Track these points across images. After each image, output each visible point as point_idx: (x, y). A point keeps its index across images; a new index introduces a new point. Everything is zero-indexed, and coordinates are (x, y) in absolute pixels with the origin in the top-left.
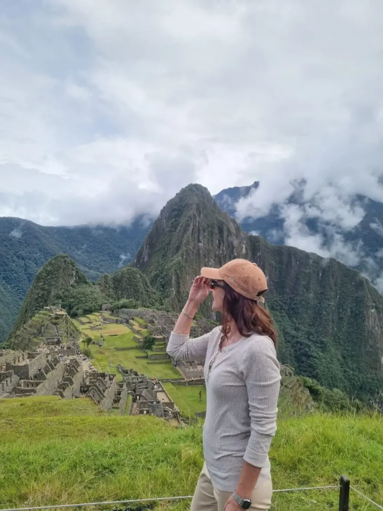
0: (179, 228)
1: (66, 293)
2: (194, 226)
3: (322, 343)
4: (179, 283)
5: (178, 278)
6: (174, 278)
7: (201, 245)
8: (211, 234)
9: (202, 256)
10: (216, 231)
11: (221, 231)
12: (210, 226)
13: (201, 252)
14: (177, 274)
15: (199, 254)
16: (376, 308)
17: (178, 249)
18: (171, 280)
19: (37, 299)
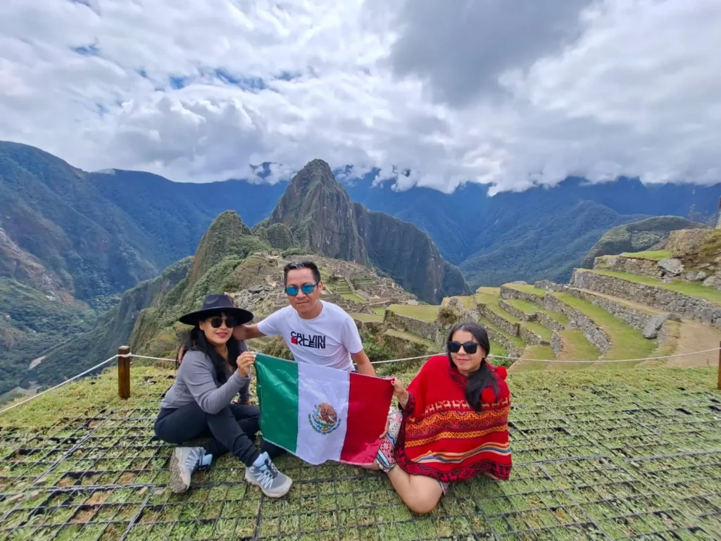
0: (308, 194)
1: (239, 242)
2: (321, 192)
3: (400, 279)
4: (311, 237)
5: (310, 232)
6: (307, 232)
7: (325, 208)
8: (332, 200)
9: (325, 216)
10: (335, 198)
11: (338, 199)
12: (332, 195)
13: (325, 214)
14: (309, 230)
15: (323, 215)
16: (435, 257)
17: (308, 210)
18: (305, 234)
19: (215, 245)
